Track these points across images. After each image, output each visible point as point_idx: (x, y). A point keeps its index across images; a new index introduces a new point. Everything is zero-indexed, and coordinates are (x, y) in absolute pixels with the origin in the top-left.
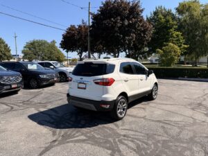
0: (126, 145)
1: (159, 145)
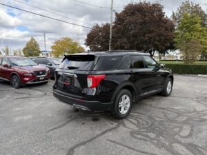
0: (130, 121)
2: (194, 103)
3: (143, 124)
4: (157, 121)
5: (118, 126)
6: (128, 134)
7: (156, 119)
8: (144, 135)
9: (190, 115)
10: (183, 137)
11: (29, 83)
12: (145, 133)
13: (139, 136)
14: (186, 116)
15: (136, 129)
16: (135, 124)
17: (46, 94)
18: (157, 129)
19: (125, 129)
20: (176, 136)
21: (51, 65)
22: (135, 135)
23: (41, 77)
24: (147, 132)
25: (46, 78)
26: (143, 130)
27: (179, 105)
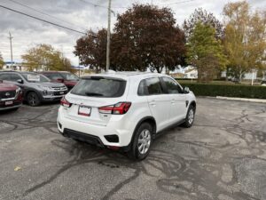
0: (152, 164)
1: (187, 165)
3: (171, 168)
4: (187, 161)
5: (137, 174)
6: (155, 186)
7: (186, 158)
9: (224, 149)
10: (228, 184)
13: (171, 188)
14: (221, 152)
15: (163, 176)
16: (159, 168)
17: (16, 127)
18: (191, 174)
19: (148, 178)
21: (22, 82)
23: (9, 101)
24: (179, 180)
25: (15, 103)
26: (173, 177)
27: (207, 137)
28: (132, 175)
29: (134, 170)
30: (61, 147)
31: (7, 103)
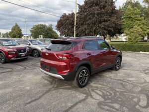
0: (96, 92)
1: (118, 94)
2: (143, 75)
3: (107, 95)
4: (118, 92)
5: (86, 98)
6: (96, 105)
7: (117, 90)
8: (109, 106)
9: (143, 85)
11: (13, 59)
12: (110, 104)
13: (106, 107)
14: (140, 87)
15: (103, 100)
16: (100, 95)
17: (25, 68)
18: (120, 99)
19: (94, 100)
20: (137, 107)
22: (102, 106)
24: (111, 103)
25: (26, 55)
26: (108, 101)
27: (132, 77)
28: (84, 98)
29: (85, 95)
30: (46, 80)
31: (22, 55)
